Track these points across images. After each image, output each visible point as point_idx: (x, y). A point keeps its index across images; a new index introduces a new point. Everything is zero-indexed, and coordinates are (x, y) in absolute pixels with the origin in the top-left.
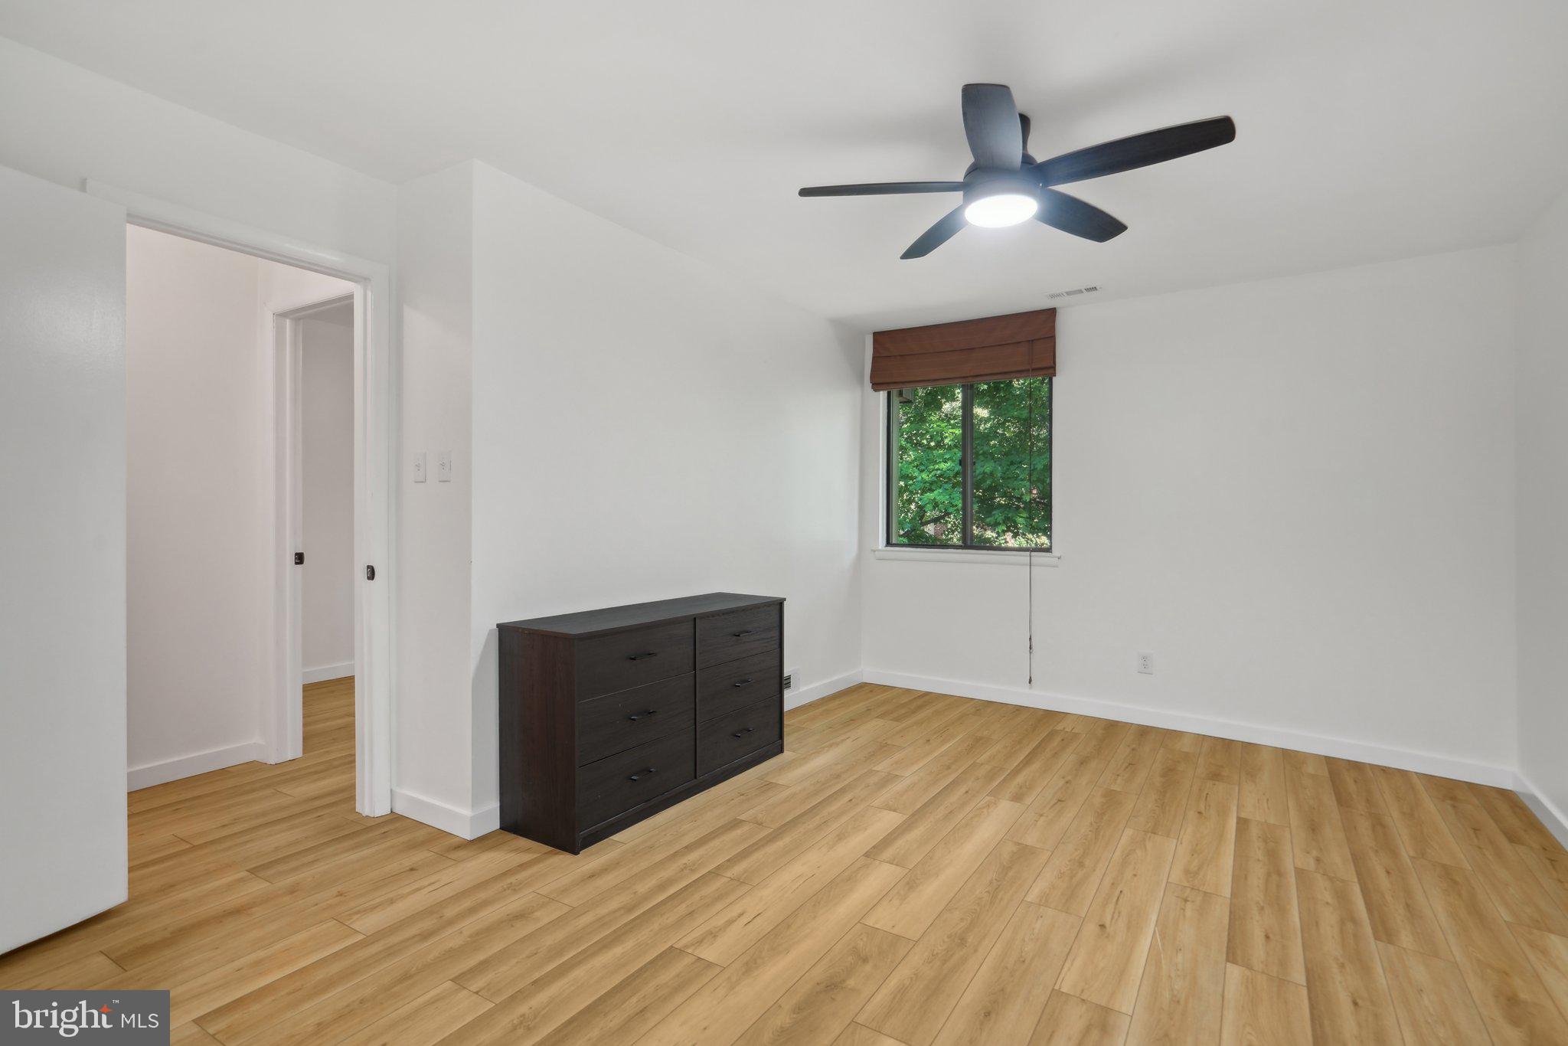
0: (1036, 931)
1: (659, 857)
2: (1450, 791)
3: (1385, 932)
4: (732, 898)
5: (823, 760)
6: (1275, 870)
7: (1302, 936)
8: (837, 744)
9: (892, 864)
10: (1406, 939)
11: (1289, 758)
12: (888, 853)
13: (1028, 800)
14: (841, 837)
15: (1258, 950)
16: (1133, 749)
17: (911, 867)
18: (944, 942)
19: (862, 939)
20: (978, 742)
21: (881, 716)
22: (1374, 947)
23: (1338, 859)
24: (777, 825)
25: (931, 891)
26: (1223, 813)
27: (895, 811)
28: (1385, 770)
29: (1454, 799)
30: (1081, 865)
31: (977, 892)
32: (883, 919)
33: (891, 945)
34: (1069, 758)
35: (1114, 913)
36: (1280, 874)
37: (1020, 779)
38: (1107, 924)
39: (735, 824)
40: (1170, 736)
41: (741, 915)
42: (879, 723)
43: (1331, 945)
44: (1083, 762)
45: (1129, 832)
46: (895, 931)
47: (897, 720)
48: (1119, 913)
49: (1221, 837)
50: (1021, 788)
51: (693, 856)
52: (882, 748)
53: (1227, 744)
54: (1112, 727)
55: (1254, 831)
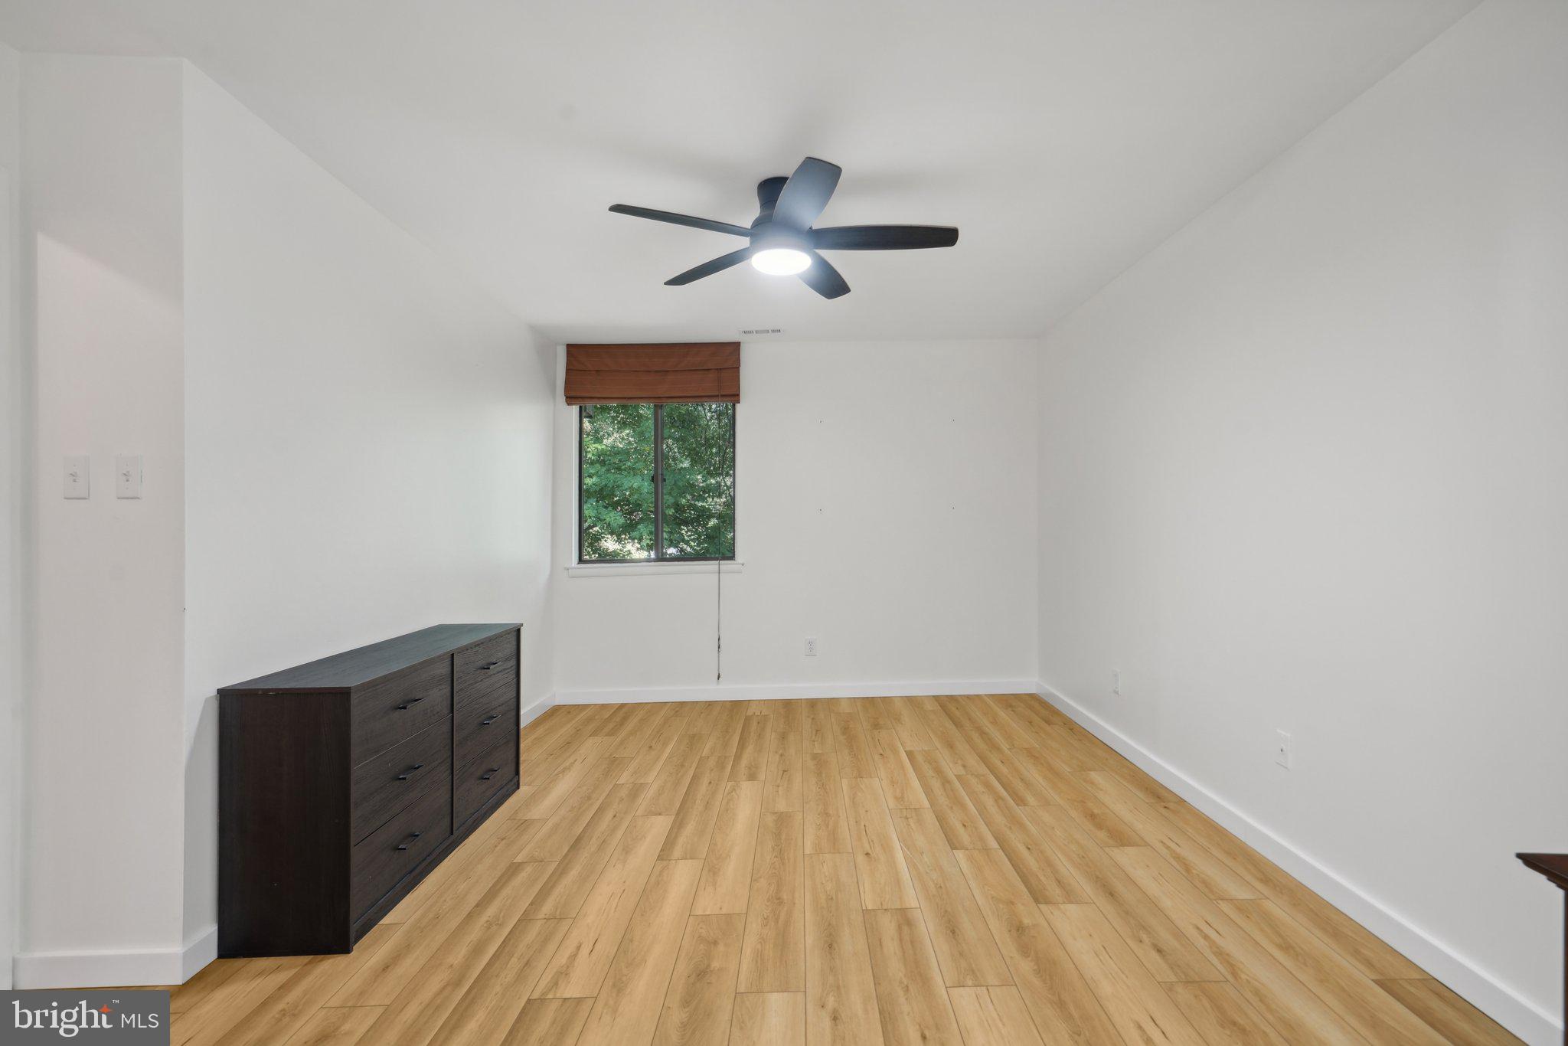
0: (827, 874)
1: (454, 924)
2: (1008, 701)
3: (1020, 801)
4: (559, 937)
5: (563, 787)
6: (946, 782)
7: (982, 818)
8: (568, 768)
9: (686, 859)
10: (1031, 800)
11: (912, 701)
12: (678, 851)
13: (762, 777)
14: (627, 850)
15: (964, 835)
16: (813, 719)
17: (704, 856)
18: (768, 906)
19: (701, 928)
20: (693, 740)
21: (594, 734)
22: (1019, 811)
23: (973, 761)
24: (559, 858)
25: (732, 870)
26: (895, 751)
27: (660, 814)
28: (968, 697)
29: (1011, 706)
30: (827, 814)
31: (768, 861)
32: (708, 904)
33: (728, 924)
34: (771, 737)
35: (869, 843)
36: (949, 782)
37: (744, 762)
38: (870, 852)
39: (514, 869)
40: (831, 702)
41: (579, 948)
42: (597, 739)
43: (999, 819)
44: (783, 737)
45: (845, 782)
46: (724, 911)
47: (611, 734)
48: (872, 841)
49: (903, 768)
50: (749, 768)
51: (491, 911)
52: (613, 764)
53: (871, 701)
54: (788, 705)
55: (920, 758)
